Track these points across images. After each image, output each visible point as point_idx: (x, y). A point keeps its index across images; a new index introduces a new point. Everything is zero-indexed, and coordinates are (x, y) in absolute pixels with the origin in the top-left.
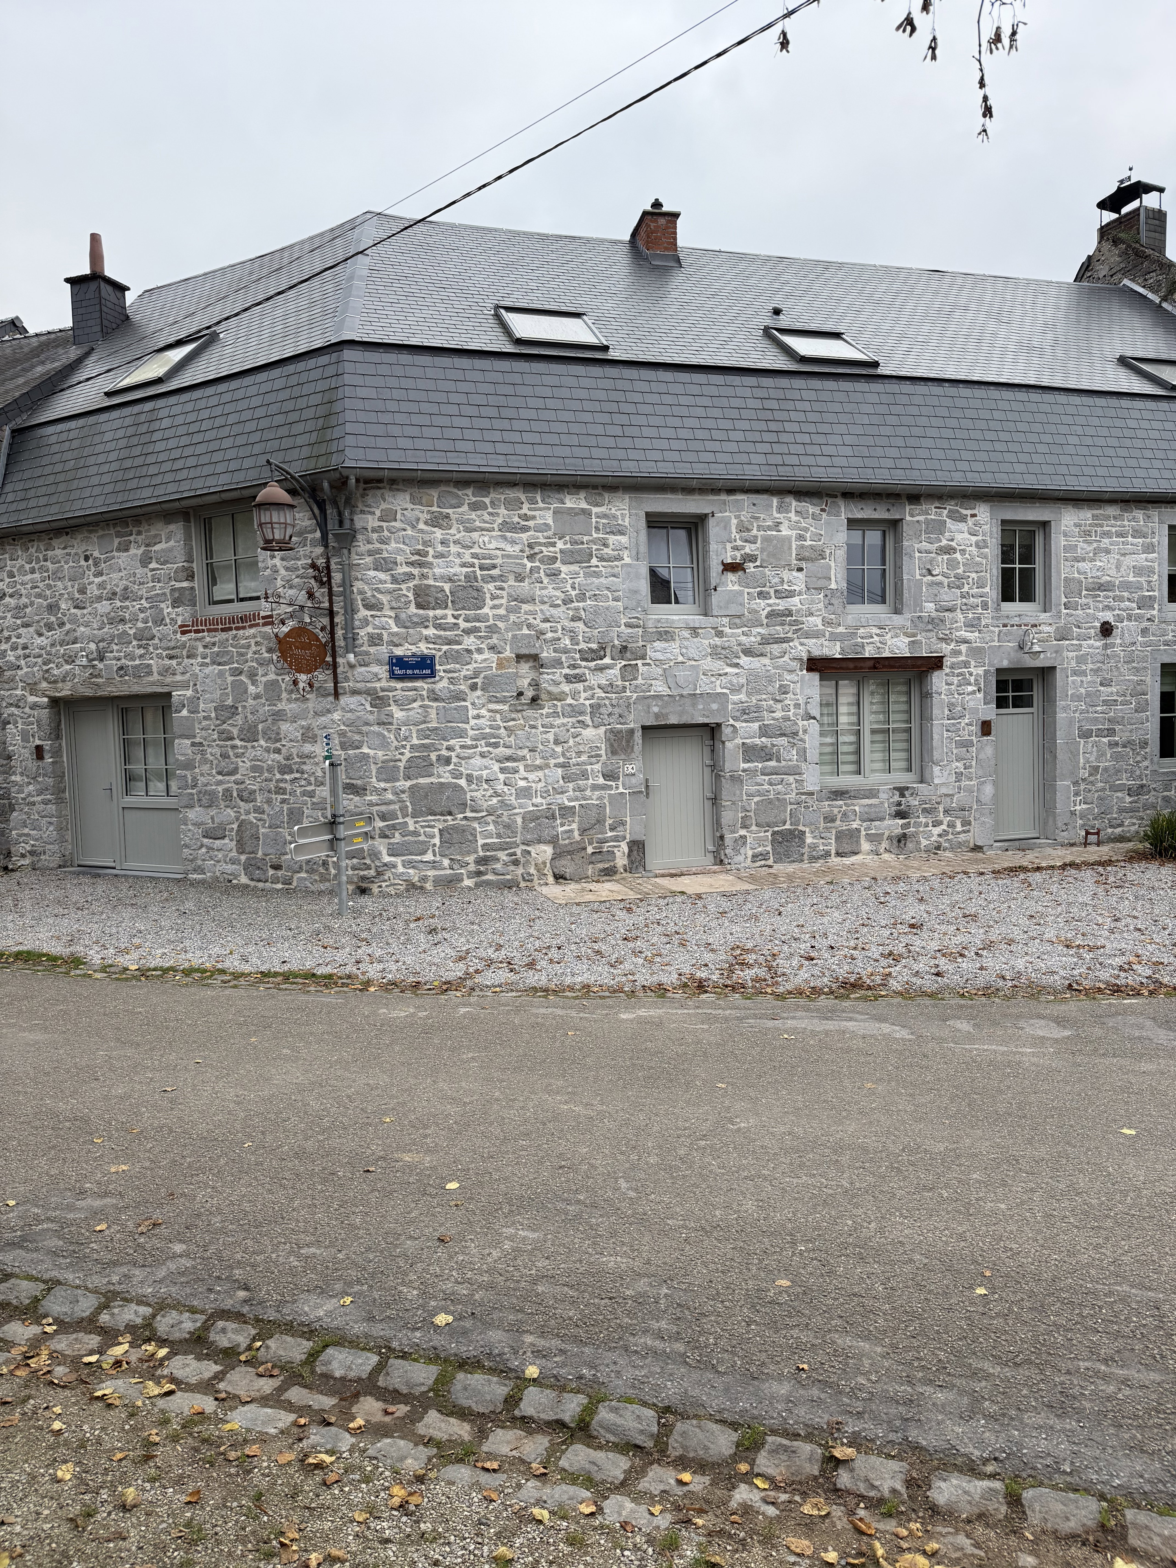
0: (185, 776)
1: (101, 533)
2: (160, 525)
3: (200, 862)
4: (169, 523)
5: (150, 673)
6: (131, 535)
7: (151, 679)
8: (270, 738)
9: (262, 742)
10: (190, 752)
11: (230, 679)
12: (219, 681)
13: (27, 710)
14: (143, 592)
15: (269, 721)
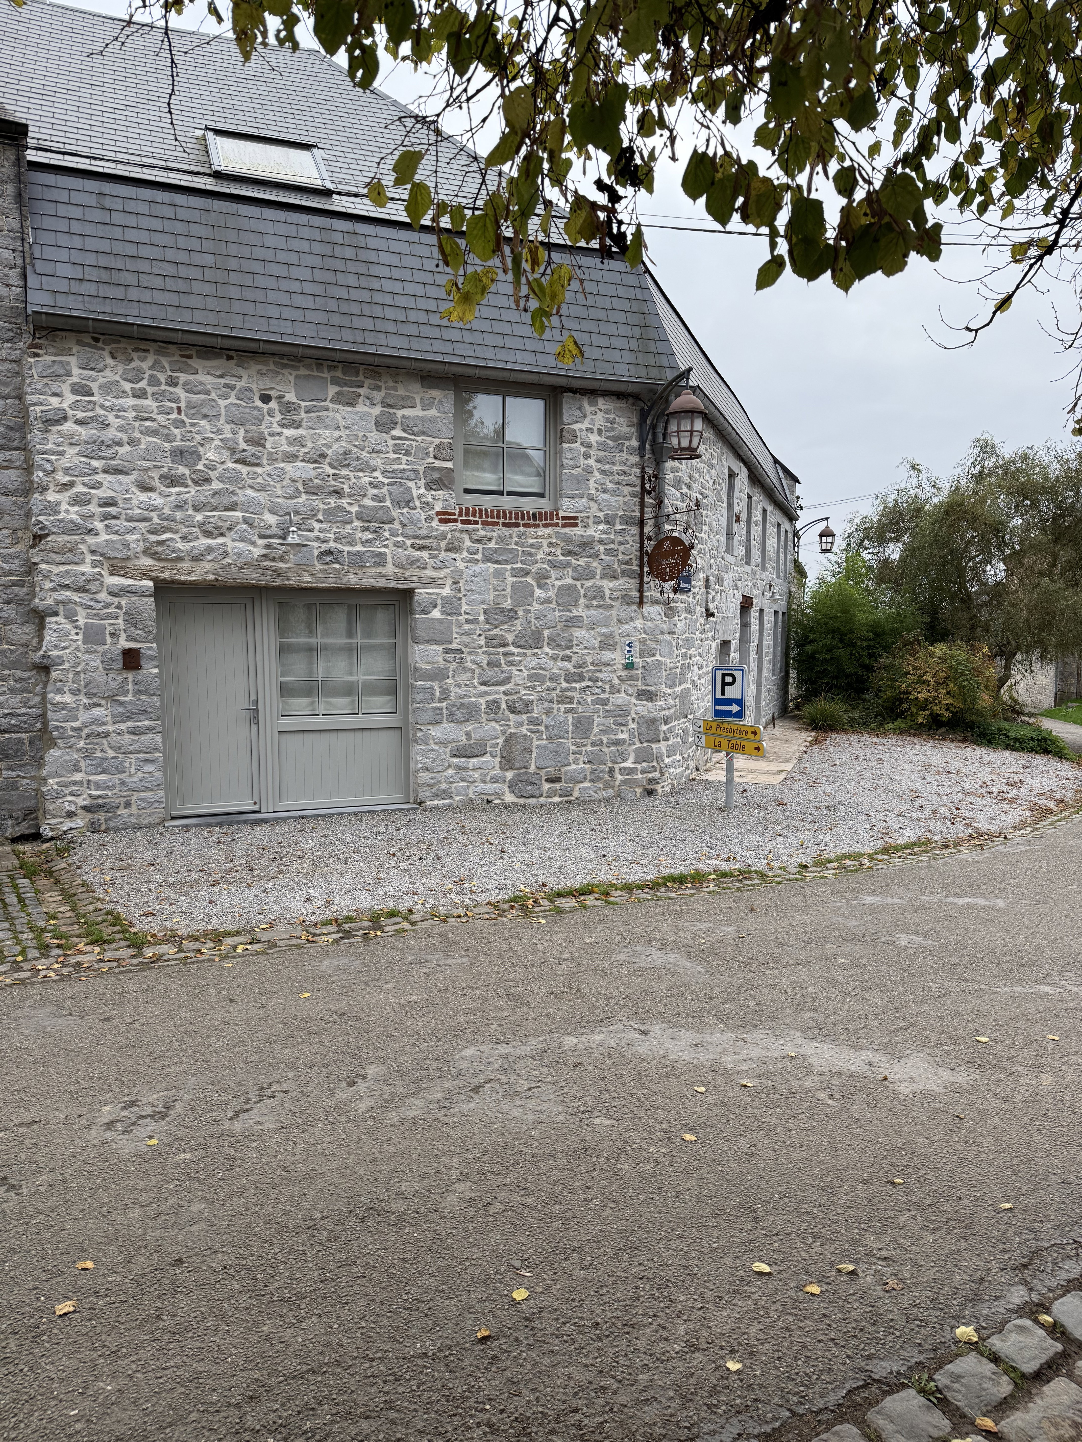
0: (432, 688)
1: (303, 372)
2: (416, 387)
3: (444, 786)
4: (431, 387)
5: (383, 563)
6: (362, 387)
7: (381, 570)
8: (558, 645)
9: (546, 649)
10: (441, 660)
11: (510, 580)
12: (495, 582)
13: (103, 596)
14: (377, 461)
15: (559, 627)
